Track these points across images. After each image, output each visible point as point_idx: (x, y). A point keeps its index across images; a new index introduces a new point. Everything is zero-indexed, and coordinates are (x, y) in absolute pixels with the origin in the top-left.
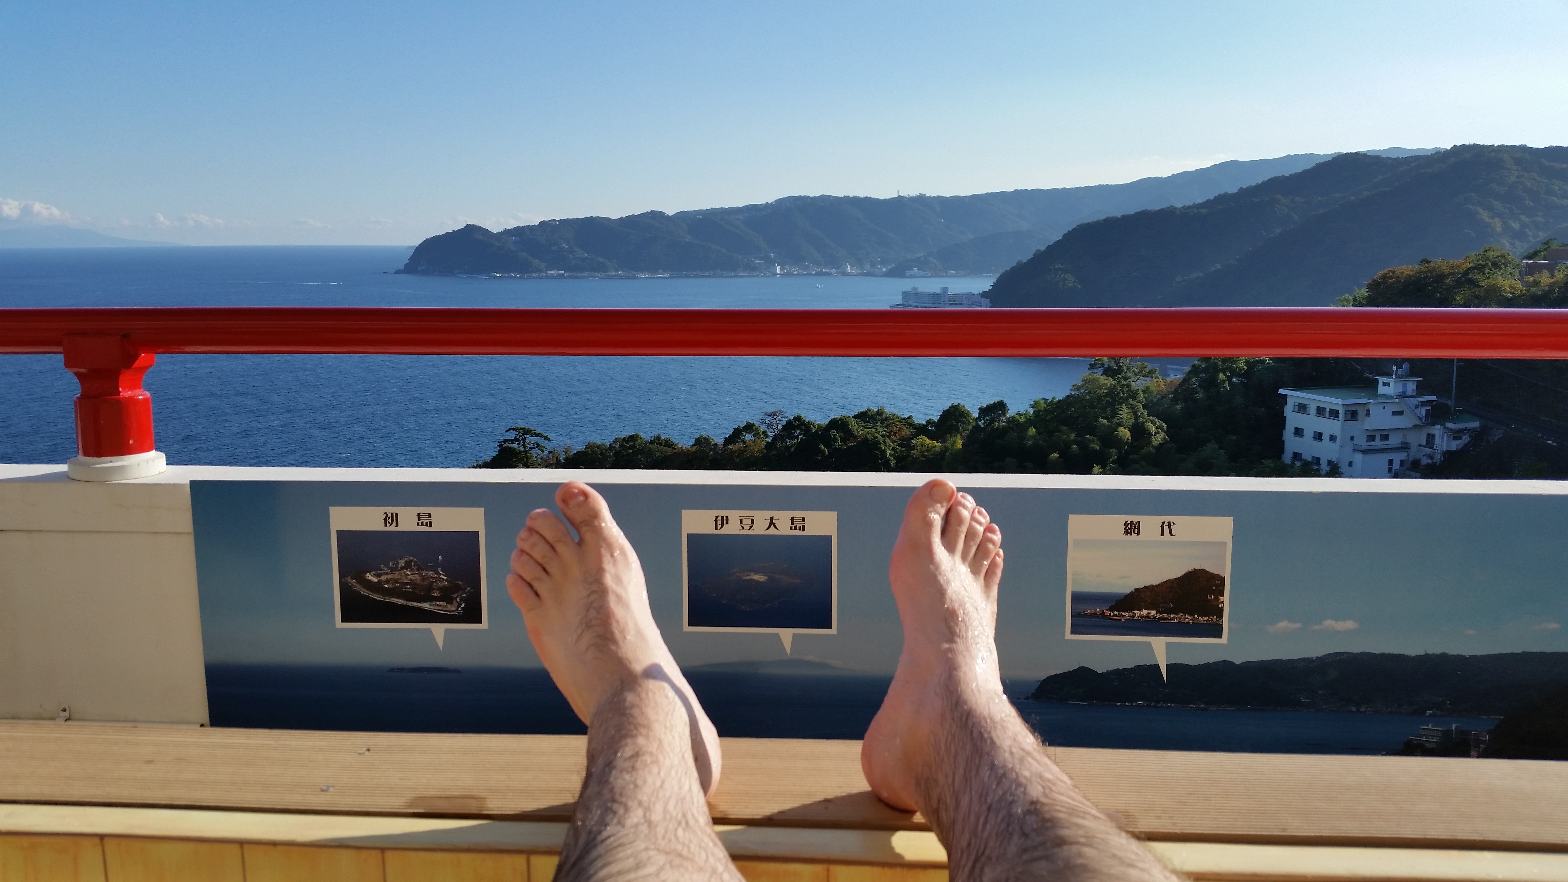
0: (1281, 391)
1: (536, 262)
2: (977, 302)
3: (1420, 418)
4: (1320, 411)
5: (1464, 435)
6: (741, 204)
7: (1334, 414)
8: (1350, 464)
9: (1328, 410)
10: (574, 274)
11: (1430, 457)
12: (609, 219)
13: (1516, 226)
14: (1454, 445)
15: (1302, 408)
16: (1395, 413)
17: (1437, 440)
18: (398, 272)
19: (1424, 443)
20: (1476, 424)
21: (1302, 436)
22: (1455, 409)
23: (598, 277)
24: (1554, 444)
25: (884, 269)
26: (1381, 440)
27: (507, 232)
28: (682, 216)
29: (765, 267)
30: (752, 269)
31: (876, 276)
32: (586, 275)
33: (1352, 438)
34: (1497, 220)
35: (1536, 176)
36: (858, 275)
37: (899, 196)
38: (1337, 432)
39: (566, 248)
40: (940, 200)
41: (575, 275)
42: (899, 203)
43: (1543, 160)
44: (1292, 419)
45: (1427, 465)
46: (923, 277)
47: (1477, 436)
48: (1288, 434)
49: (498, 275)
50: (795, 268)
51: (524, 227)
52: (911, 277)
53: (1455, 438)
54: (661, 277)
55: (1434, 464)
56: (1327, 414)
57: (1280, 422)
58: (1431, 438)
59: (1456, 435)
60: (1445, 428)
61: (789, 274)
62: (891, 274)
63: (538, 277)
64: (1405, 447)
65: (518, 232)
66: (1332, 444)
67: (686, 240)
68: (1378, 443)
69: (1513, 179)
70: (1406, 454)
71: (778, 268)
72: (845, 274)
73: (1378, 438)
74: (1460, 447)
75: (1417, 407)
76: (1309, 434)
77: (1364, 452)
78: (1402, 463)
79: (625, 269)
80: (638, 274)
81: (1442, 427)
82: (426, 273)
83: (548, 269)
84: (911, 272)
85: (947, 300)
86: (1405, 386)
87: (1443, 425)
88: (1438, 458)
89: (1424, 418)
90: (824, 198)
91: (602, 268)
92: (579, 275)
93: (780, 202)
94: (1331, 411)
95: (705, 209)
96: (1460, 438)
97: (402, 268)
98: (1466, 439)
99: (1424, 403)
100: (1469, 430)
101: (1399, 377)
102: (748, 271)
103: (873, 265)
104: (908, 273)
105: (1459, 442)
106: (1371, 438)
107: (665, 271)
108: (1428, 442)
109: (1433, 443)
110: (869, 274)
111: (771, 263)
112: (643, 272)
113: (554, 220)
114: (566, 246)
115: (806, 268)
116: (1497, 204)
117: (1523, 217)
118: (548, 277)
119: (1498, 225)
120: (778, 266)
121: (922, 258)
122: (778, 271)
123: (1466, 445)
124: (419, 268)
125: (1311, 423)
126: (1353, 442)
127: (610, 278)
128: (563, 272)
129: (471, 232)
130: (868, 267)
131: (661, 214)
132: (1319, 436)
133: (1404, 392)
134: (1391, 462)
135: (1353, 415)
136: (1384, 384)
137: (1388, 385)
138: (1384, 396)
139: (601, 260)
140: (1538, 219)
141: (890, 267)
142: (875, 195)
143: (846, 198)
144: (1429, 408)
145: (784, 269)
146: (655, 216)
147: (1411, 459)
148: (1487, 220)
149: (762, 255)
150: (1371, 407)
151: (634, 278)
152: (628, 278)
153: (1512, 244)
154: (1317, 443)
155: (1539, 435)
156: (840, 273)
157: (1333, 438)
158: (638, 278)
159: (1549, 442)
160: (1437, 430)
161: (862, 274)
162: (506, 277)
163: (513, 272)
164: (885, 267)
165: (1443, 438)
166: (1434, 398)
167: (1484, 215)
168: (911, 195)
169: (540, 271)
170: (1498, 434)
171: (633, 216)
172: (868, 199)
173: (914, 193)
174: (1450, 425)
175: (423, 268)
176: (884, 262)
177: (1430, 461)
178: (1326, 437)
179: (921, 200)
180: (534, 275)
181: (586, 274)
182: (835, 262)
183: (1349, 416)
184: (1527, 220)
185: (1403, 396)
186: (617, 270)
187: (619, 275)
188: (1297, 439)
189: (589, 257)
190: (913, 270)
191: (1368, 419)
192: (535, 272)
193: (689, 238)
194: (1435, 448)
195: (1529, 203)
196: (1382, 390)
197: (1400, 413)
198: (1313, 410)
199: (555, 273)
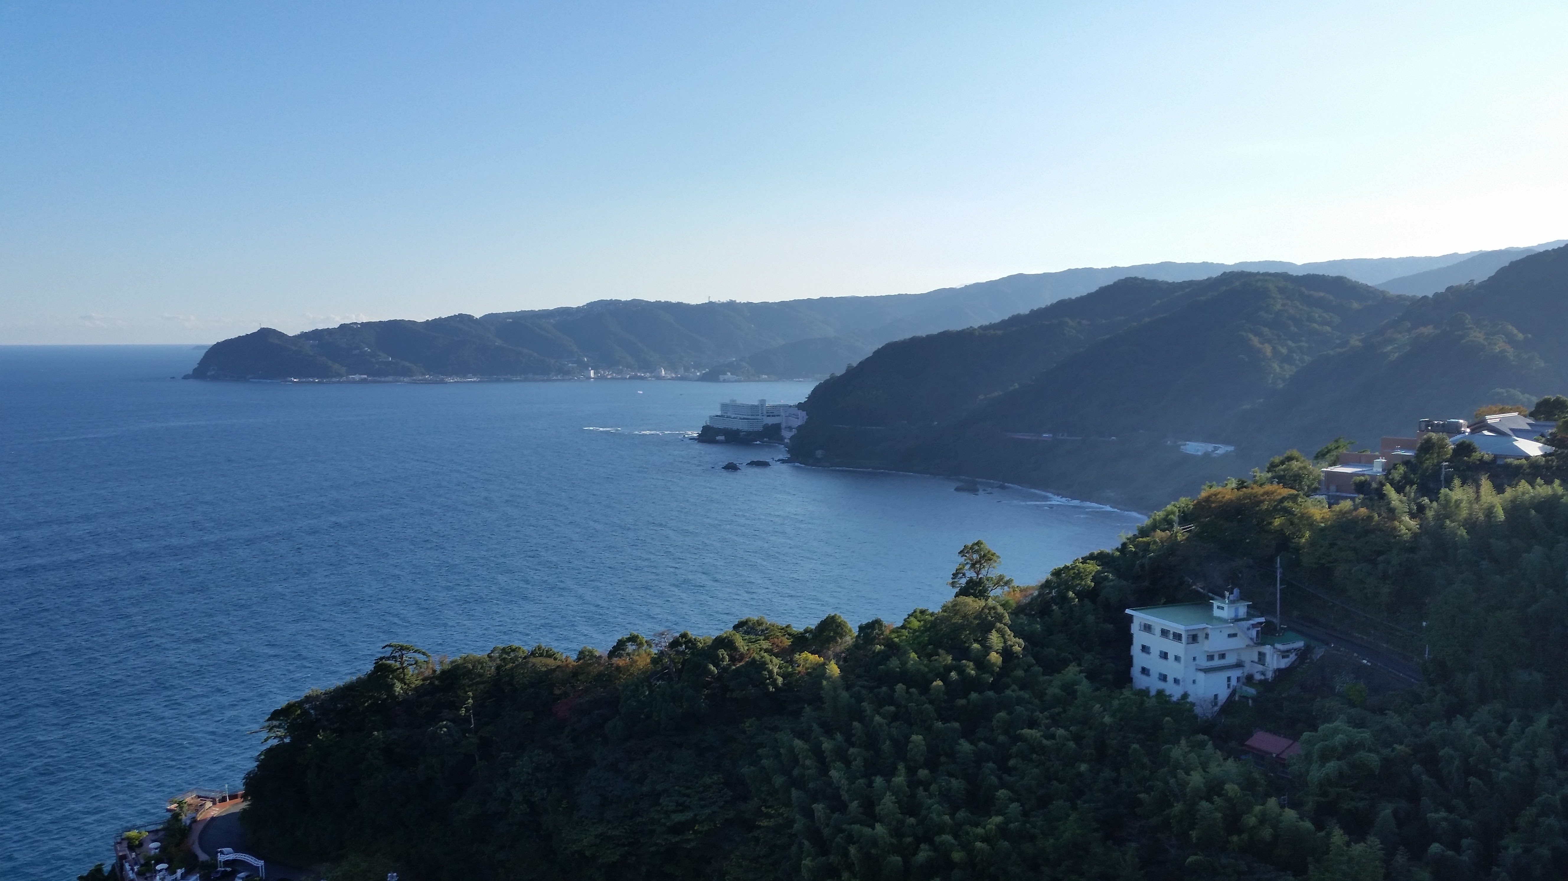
0: (1128, 611)
1: (336, 366)
2: (794, 414)
3: (1251, 639)
4: (1164, 633)
5: (1292, 654)
6: (551, 306)
7: (1178, 637)
8: (1194, 682)
9: (1171, 632)
10: (377, 379)
11: (1263, 673)
12: (414, 323)
13: (1284, 351)
14: (1284, 663)
15: (1148, 628)
16: (1230, 636)
17: (1268, 658)
18: (186, 377)
19: (1256, 659)
20: (1300, 644)
21: (1149, 653)
22: (1280, 627)
23: (403, 381)
24: (1368, 664)
25: (698, 374)
26: (1219, 659)
27: (304, 336)
28: (491, 319)
29: (578, 371)
30: (564, 373)
31: (690, 380)
32: (391, 380)
33: (1194, 659)
34: (1266, 345)
35: (1298, 304)
36: (672, 379)
37: (711, 302)
38: (1181, 654)
39: (369, 352)
40: (749, 305)
41: (379, 379)
42: (710, 308)
43: (1303, 289)
44: (1139, 638)
45: (1260, 681)
46: (736, 381)
47: (1303, 654)
48: (1136, 650)
49: (295, 380)
50: (609, 372)
51: (323, 331)
52: (725, 381)
53: (1283, 657)
54: (471, 381)
55: (1266, 680)
56: (1171, 636)
57: (1127, 639)
58: (1262, 656)
59: (1285, 654)
60: (1274, 648)
61: (603, 378)
62: (704, 378)
63: (339, 382)
64: (1239, 665)
65: (317, 335)
66: (1176, 664)
67: (497, 344)
68: (1217, 662)
69: (1278, 307)
70: (1241, 671)
71: (592, 372)
72: (659, 378)
73: (1216, 657)
74: (1289, 664)
75: (1249, 629)
76: (1155, 652)
77: (1206, 671)
78: (1238, 679)
79: (432, 373)
80: (446, 378)
81: (1272, 647)
82: (216, 378)
83: (349, 373)
84: (726, 377)
85: (765, 412)
86: (1237, 610)
87: (1272, 645)
88: (1270, 675)
89: (1255, 640)
90: (635, 303)
91: (407, 372)
92: (383, 379)
93: (591, 305)
94: (1174, 634)
95: (514, 311)
96: (1288, 657)
97: (191, 372)
98: (1293, 657)
99: (1254, 626)
100: (1295, 650)
101: (1232, 602)
102: (562, 375)
103: (687, 369)
104: (721, 377)
105: (1286, 660)
106: (1211, 658)
107: (474, 375)
108: (1260, 659)
109: (1264, 660)
110: (683, 379)
111: (585, 367)
112: (451, 376)
113: (356, 323)
114: (369, 350)
115: (620, 372)
116: (1266, 330)
117: (1290, 343)
118: (349, 382)
119: (1268, 350)
120: (592, 369)
121: (735, 363)
122: (592, 375)
123: (1293, 663)
124: (209, 374)
125: (1157, 643)
126: (1195, 663)
127: (415, 382)
128: (366, 376)
129: (265, 336)
130: (682, 371)
131: (469, 318)
132: (1164, 656)
133: (1236, 616)
134: (1229, 679)
135: (1194, 638)
136: (1218, 607)
137: (1222, 608)
138: (1220, 619)
139: (407, 364)
140: (1303, 344)
141: (704, 372)
142: (686, 301)
143: (658, 303)
144: (1260, 629)
145: (599, 373)
146: (463, 319)
147: (1246, 674)
148: (1259, 345)
149: (575, 359)
150: (1209, 632)
151: (442, 382)
152: (436, 383)
153: (1281, 367)
154: (1163, 661)
155: (1355, 655)
156: (654, 377)
157: (1177, 658)
158: (446, 383)
159: (1365, 661)
160: (1267, 649)
161: (677, 379)
162: (303, 382)
163: (313, 376)
164: (699, 371)
165: (1273, 656)
166: (1262, 620)
167: (1255, 341)
168: (722, 301)
169: (341, 376)
170: (1319, 652)
171: (440, 319)
172: (679, 305)
173: (724, 299)
174: (1279, 646)
175: (213, 373)
176: (697, 366)
177: (1263, 677)
178: (1171, 656)
179: (731, 306)
180: (334, 380)
181: (390, 378)
182: (648, 366)
183: (1191, 640)
184: (1293, 345)
185: (1236, 620)
186: (424, 374)
187: (426, 380)
188: (1144, 655)
189: (393, 361)
190: (726, 374)
191: (1207, 642)
192: (335, 377)
193: (499, 342)
194: (1266, 665)
195: (1293, 329)
196: (1217, 613)
197: (1235, 635)
198: (1158, 632)
199: (357, 377)
